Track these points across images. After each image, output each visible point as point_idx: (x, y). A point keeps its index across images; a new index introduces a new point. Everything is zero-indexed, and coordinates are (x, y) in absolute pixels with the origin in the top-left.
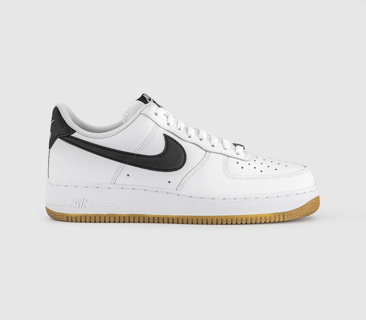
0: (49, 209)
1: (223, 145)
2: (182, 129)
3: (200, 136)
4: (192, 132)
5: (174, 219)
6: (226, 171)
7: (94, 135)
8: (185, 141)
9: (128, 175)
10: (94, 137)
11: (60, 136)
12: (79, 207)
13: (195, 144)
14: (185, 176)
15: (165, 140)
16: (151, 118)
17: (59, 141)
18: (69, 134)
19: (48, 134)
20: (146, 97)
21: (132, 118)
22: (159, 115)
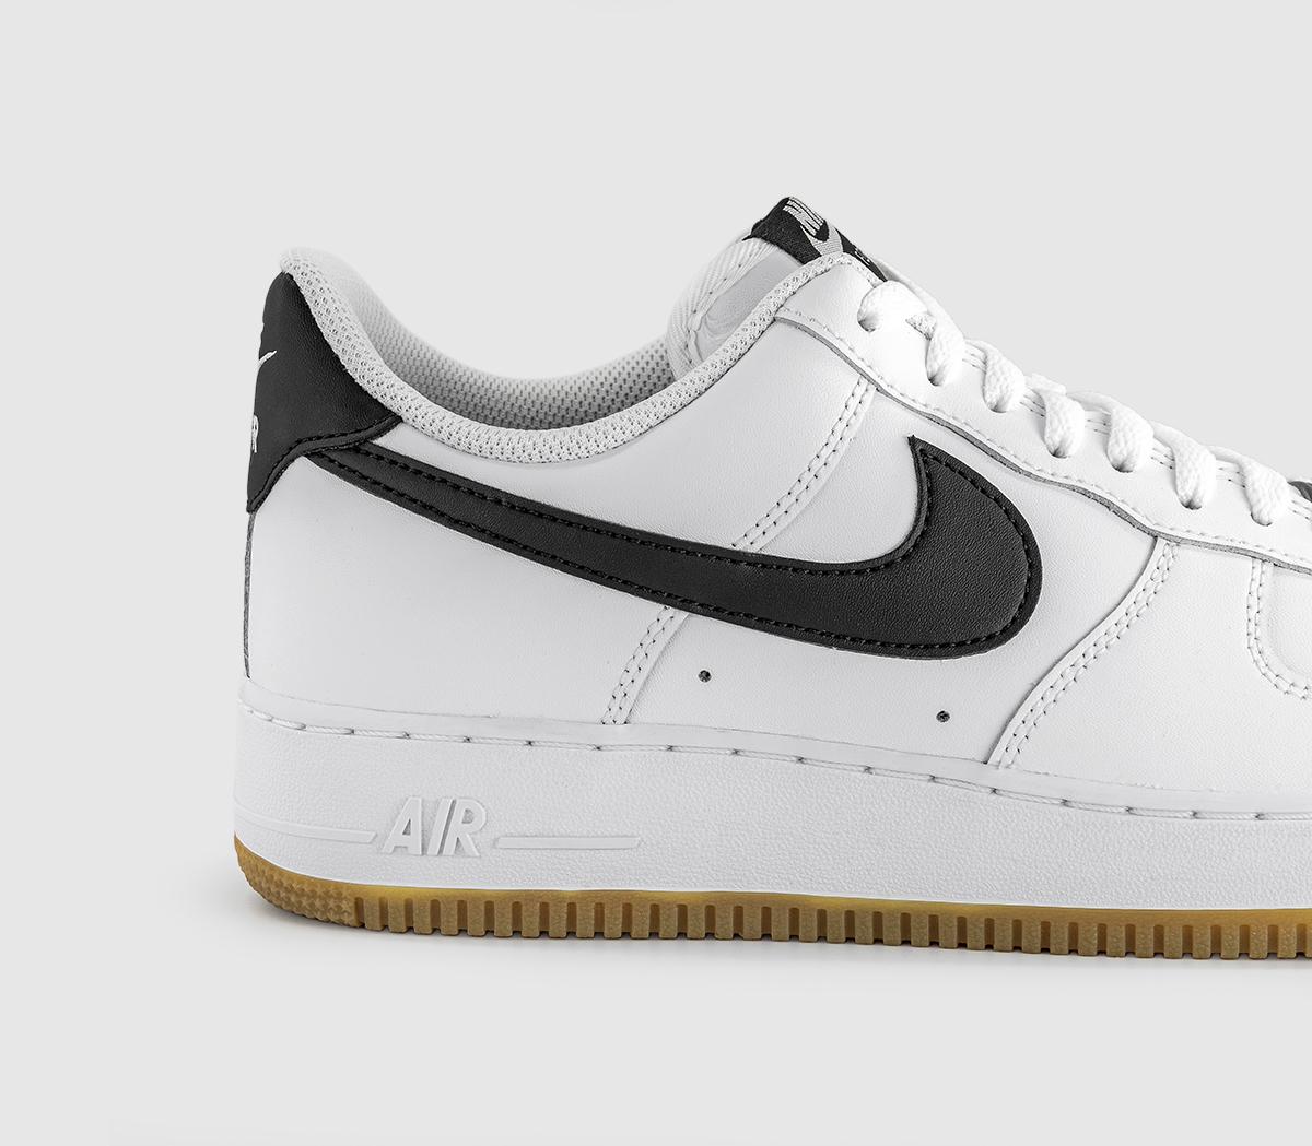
0: (250, 854)
1: (1247, 498)
2: (1013, 405)
3: (1117, 452)
4: (1073, 425)
5: (969, 926)
6: (1268, 651)
7: (505, 440)
8: (1029, 475)
9: (706, 676)
10: (508, 453)
11: (311, 445)
12: (424, 849)
13: (1085, 493)
14: (1033, 680)
15: (918, 471)
16: (837, 343)
17: (302, 473)
18: (362, 434)
19: (240, 432)
20: (802, 218)
21: (727, 345)
22: (882, 326)
